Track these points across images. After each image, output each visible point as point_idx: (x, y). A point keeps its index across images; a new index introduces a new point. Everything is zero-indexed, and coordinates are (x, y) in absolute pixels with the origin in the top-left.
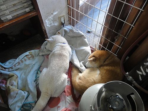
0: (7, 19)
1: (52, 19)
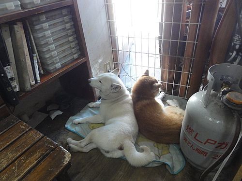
0: (56, 68)
1: (98, 68)
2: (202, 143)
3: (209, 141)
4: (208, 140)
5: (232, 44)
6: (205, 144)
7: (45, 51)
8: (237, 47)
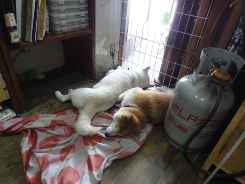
0: (62, 30)
1: (103, 45)
2: (184, 119)
3: (192, 117)
4: (191, 115)
5: (233, 38)
6: (187, 120)
7: (55, 18)
8: (236, 40)
